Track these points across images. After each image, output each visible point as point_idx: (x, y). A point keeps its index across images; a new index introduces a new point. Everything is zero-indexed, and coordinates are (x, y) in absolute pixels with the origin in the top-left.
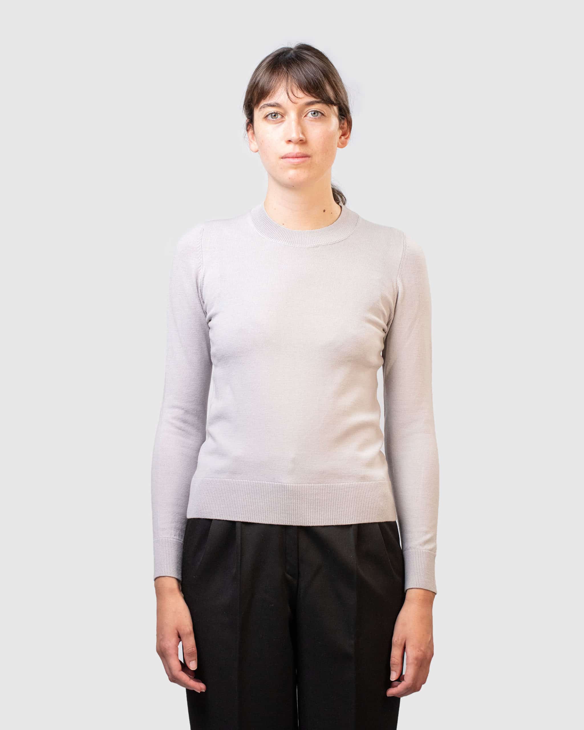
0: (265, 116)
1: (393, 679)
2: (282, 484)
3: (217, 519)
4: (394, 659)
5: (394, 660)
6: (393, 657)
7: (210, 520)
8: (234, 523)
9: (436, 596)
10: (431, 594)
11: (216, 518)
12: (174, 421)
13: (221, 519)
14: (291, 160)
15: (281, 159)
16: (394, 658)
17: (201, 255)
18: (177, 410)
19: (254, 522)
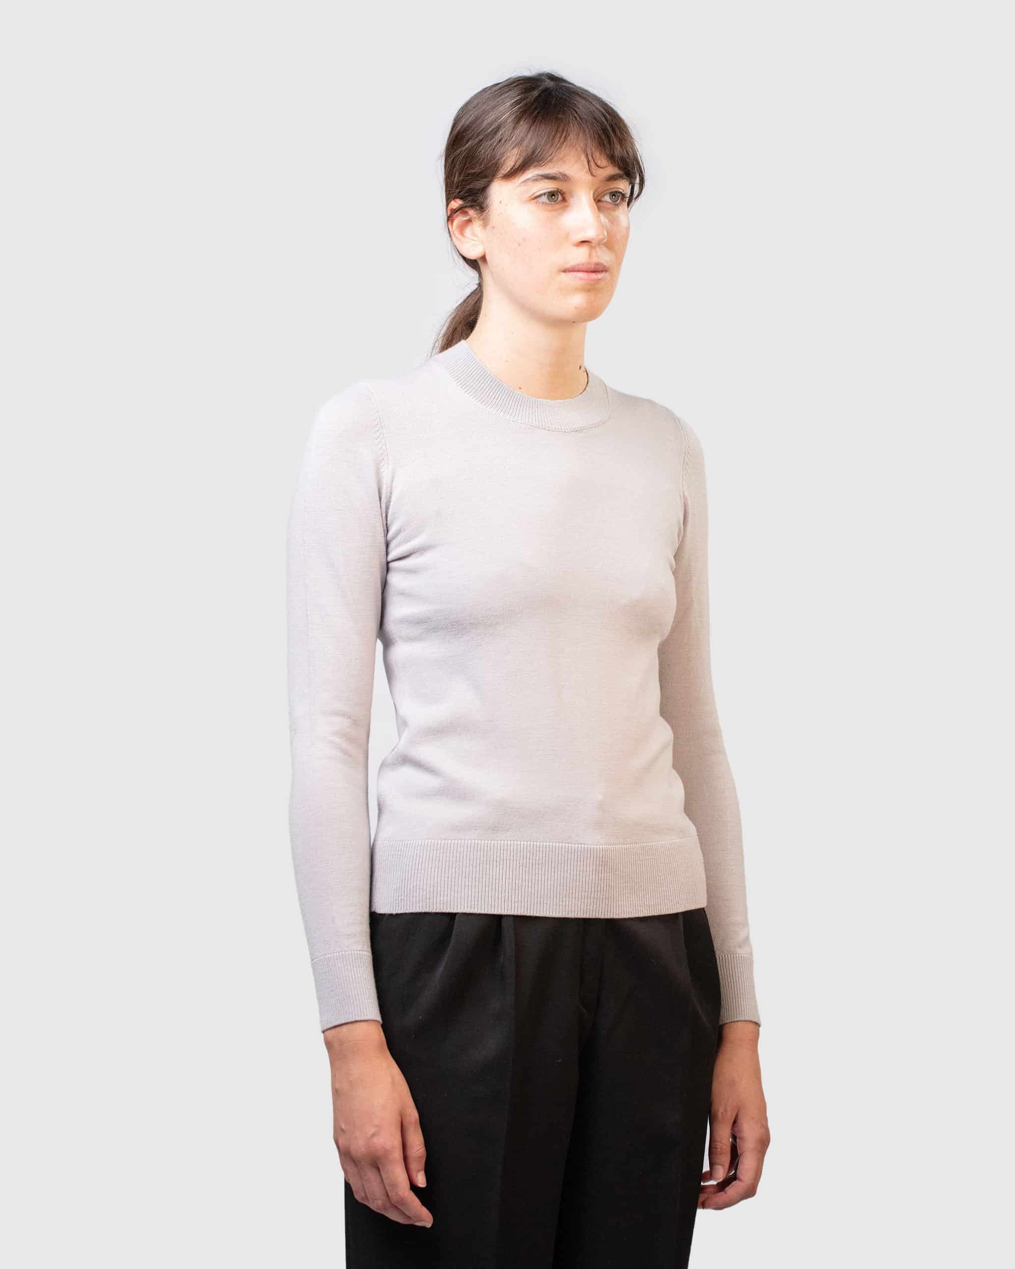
0: (533, 197)
1: (719, 1179)
2: (586, 846)
3: (468, 912)
4: (720, 1144)
5: (720, 1146)
6: (719, 1140)
7: (452, 916)
8: (498, 919)
9: (761, 1029)
10: (753, 1026)
11: (464, 912)
12: (337, 740)
13: (474, 912)
14: (581, 275)
15: (563, 273)
16: (720, 1142)
17: (384, 447)
18: (339, 719)
19: (538, 915)
